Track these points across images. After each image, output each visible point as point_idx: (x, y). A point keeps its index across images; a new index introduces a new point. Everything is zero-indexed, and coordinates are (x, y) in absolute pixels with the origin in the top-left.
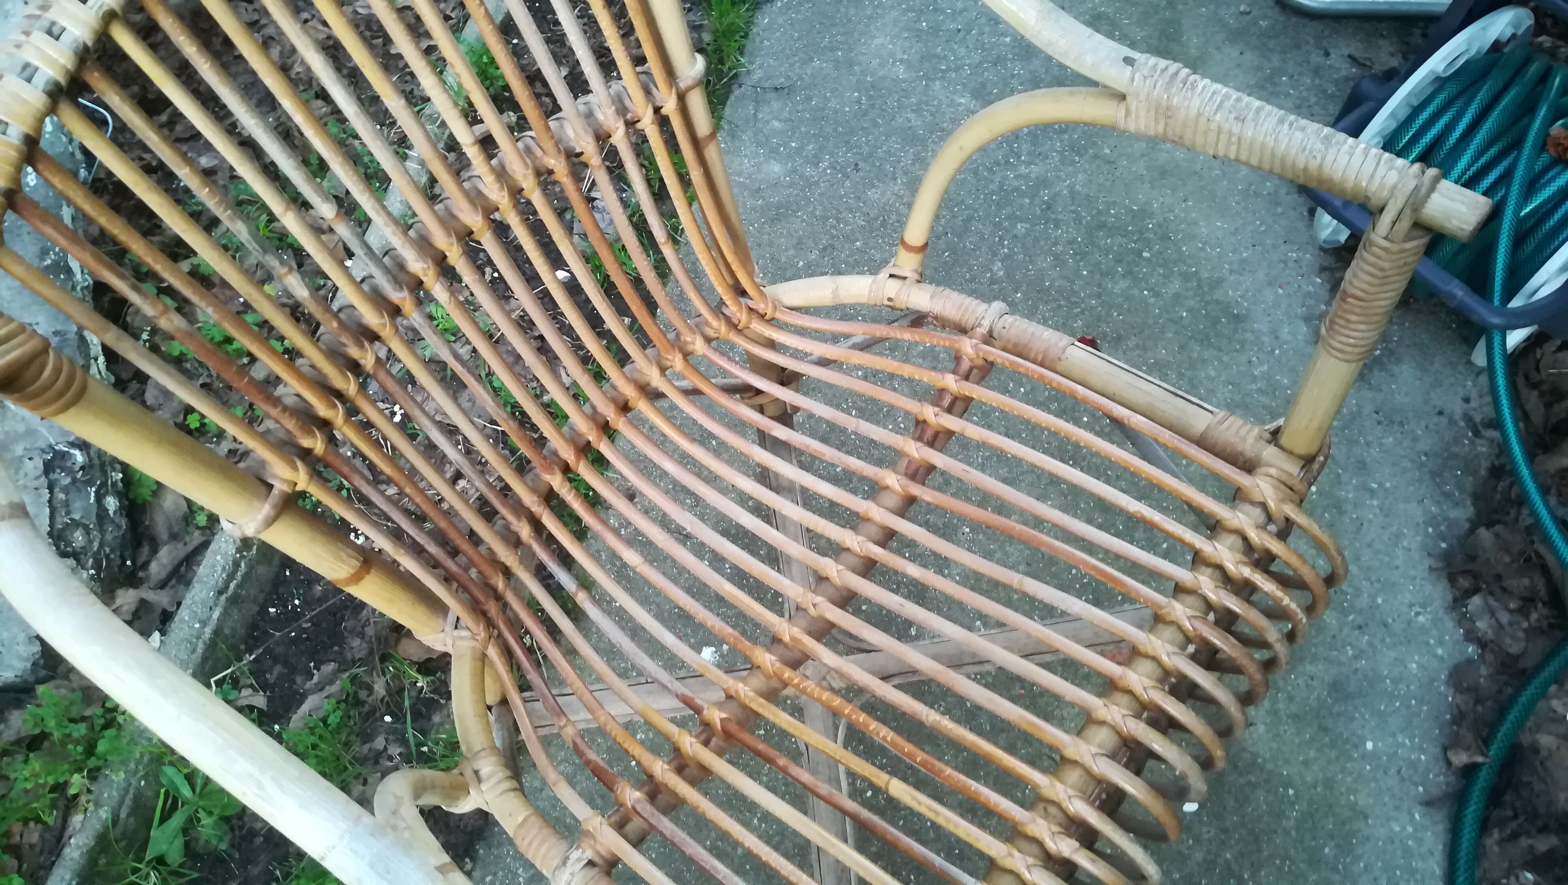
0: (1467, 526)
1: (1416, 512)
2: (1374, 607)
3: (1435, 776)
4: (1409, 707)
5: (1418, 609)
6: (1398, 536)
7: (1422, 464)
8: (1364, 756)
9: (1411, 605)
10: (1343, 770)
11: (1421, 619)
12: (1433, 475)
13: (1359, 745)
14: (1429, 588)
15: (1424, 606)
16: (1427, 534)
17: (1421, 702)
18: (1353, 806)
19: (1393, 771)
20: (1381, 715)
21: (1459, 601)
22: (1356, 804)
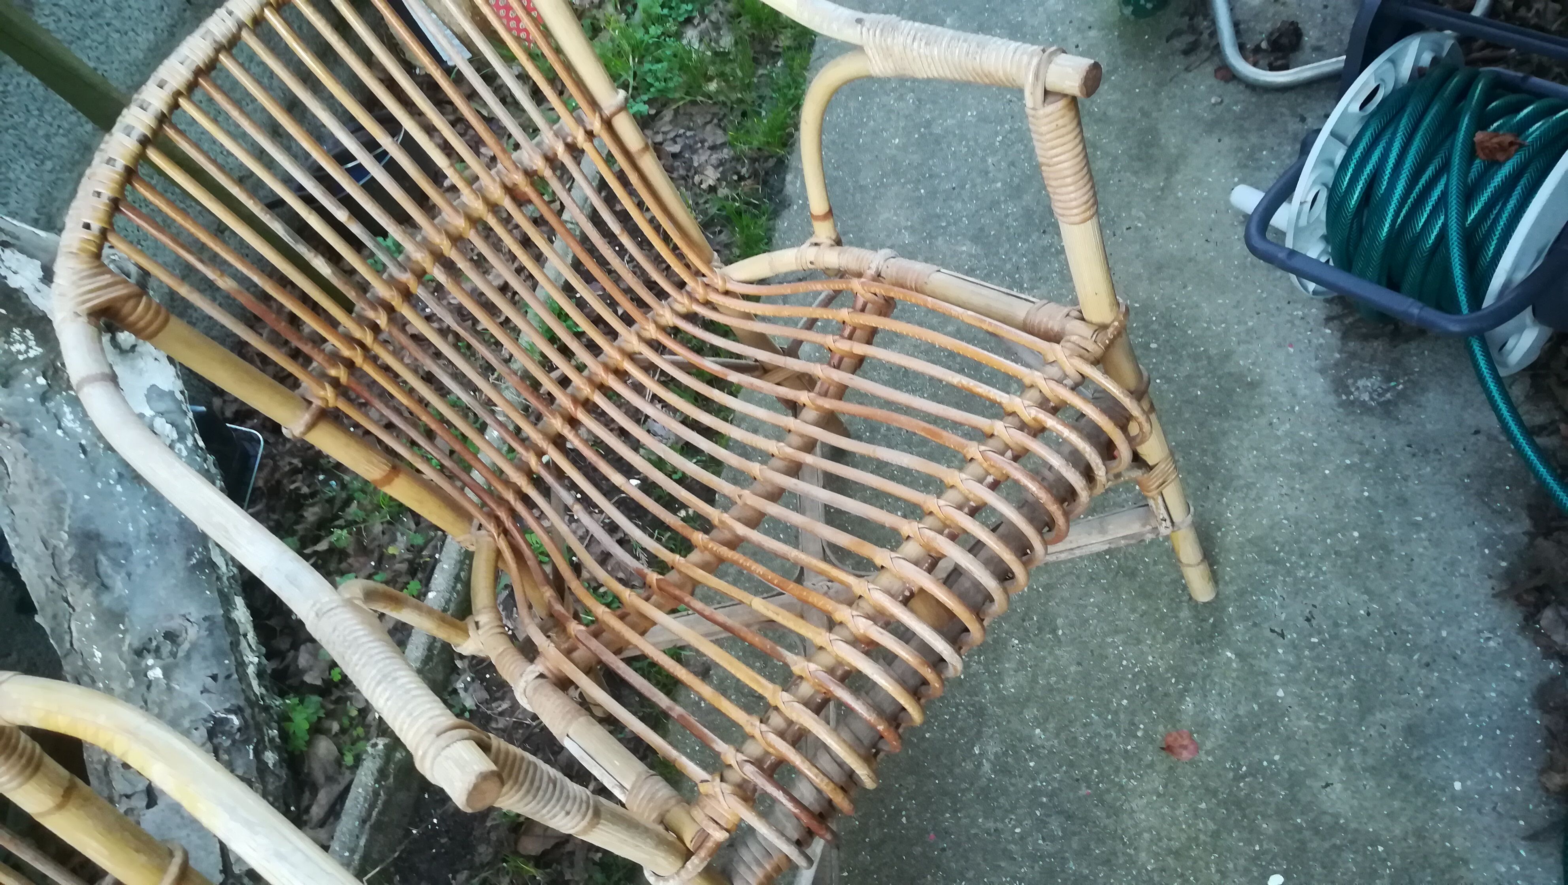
0: (1526, 539)
1: (1470, 536)
2: (1439, 641)
3: (1536, 806)
4: (1494, 738)
5: (1487, 634)
6: (1453, 563)
7: (1467, 487)
8: (1455, 798)
9: (1479, 632)
10: (1433, 816)
11: (1492, 644)
12: (1479, 495)
13: (1446, 787)
14: (1495, 611)
15: (1493, 630)
16: (1483, 555)
17: (1506, 730)
18: (1449, 853)
19: (1488, 808)
20: (1464, 751)
21: (1530, 618)
22: (1452, 849)
